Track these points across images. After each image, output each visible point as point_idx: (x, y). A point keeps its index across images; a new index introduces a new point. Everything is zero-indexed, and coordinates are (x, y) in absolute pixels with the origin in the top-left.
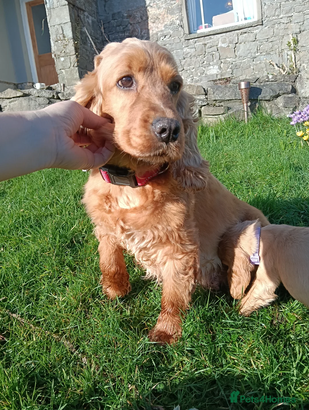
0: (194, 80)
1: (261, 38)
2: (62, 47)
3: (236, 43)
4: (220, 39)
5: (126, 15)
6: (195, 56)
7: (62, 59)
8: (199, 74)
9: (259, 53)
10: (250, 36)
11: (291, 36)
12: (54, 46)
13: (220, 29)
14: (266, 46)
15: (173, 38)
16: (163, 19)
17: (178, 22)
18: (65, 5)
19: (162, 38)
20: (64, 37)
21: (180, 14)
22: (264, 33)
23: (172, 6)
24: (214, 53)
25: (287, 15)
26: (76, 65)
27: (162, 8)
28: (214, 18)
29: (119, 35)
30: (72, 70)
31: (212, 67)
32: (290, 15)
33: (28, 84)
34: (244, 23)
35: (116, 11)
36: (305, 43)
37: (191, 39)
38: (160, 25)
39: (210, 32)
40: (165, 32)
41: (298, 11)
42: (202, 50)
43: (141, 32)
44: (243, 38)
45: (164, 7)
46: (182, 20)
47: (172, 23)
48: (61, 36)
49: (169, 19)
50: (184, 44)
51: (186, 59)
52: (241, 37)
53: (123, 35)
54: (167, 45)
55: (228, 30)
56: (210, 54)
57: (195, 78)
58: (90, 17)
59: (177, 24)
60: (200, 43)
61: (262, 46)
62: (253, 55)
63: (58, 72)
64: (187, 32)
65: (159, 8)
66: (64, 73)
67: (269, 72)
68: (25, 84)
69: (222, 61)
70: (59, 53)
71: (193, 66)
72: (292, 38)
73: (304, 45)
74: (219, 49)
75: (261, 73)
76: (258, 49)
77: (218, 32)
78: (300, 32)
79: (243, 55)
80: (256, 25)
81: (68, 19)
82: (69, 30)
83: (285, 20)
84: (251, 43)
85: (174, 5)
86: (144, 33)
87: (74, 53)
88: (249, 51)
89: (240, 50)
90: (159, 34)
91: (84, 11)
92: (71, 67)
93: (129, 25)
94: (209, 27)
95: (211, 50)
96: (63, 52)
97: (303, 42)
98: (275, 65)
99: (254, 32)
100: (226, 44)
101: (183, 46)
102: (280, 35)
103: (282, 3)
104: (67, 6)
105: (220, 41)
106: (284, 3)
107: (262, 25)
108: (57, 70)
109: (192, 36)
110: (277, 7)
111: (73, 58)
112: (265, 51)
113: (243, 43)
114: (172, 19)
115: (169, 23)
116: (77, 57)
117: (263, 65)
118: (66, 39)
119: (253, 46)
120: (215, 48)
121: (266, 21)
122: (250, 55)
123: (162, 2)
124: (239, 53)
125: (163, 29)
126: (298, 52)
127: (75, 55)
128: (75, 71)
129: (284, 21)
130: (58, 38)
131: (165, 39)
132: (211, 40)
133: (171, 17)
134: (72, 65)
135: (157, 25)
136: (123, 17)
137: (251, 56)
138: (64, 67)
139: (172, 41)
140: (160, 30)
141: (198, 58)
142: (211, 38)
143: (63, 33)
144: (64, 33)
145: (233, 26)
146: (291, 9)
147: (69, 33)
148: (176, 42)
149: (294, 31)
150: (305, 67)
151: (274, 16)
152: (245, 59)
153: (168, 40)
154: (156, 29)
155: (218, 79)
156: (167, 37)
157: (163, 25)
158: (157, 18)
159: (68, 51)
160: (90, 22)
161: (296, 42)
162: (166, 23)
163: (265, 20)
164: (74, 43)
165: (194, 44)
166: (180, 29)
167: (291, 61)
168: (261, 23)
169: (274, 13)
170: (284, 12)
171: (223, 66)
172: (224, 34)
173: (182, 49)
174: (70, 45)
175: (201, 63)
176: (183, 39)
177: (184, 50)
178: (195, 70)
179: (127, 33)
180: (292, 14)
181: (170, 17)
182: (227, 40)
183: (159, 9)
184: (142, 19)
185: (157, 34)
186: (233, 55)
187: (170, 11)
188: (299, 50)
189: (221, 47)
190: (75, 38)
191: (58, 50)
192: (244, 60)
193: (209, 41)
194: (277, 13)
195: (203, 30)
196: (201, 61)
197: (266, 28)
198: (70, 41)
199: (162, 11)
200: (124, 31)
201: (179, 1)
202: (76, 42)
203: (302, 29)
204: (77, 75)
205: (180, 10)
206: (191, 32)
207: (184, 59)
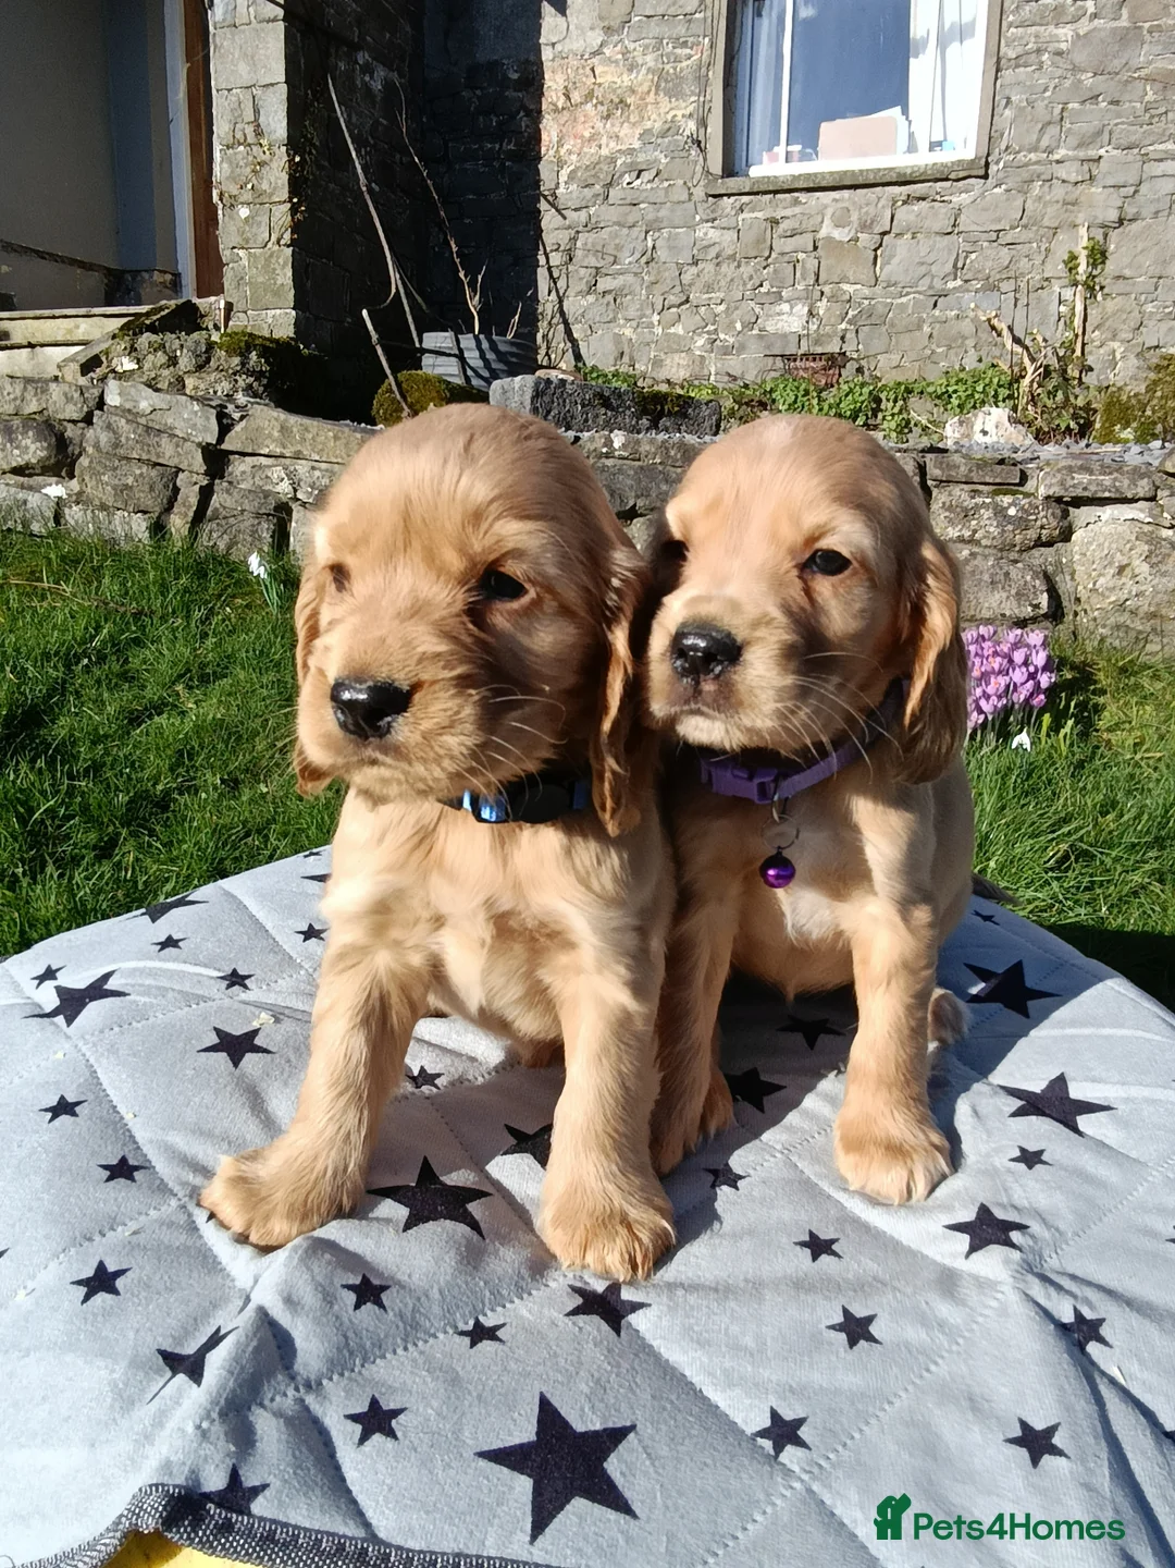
0: (718, 342)
1: (974, 228)
2: (248, 170)
3: (884, 234)
4: (829, 212)
5: (515, 76)
6: (732, 257)
7: (244, 212)
8: (739, 326)
9: (959, 282)
10: (936, 215)
11: (1083, 231)
12: (222, 162)
13: (831, 173)
14: (990, 259)
15: (666, 184)
16: (641, 108)
17: (691, 126)
18: (275, 20)
19: (627, 178)
20: (259, 133)
21: (702, 99)
22: (985, 209)
23: (679, 66)
24: (801, 256)
25: (1082, 154)
26: (287, 237)
27: (644, 71)
28: (828, 130)
29: (481, 148)
30: (271, 256)
31: (785, 307)
32: (1092, 153)
33: (157, 277)
34: (923, 159)
35: (482, 56)
36: (1130, 266)
37: (729, 195)
38: (625, 131)
39: (795, 178)
40: (641, 158)
41: (1124, 143)
42: (759, 241)
43: (560, 144)
44: (912, 217)
45: (651, 64)
46: (703, 123)
47: (670, 129)
48: (250, 130)
49: (662, 111)
50: (700, 210)
51: (701, 266)
52: (906, 215)
53: (497, 146)
54: (642, 206)
55: (861, 181)
56: (786, 258)
57: (722, 336)
58: (381, 72)
59: (687, 133)
60: (756, 214)
61: (973, 256)
62: (938, 284)
63: (226, 255)
64: (716, 165)
65: (632, 67)
66: (245, 262)
67: (983, 353)
68: (146, 276)
69: (827, 289)
70: (234, 190)
71: (722, 295)
72: (1085, 242)
73: (1127, 273)
74: (819, 244)
75: (957, 355)
76: (960, 265)
77: (824, 184)
78: (1121, 222)
79: (903, 279)
80: (962, 174)
81: (277, 70)
82: (276, 112)
83: (1071, 172)
84: (938, 238)
85: (684, 64)
86: (570, 152)
87: (285, 196)
88: (923, 269)
89: (895, 261)
90: (619, 162)
91: (356, 48)
92: (270, 245)
93: (522, 114)
94: (804, 157)
95: (790, 244)
96: (249, 186)
97: (1126, 260)
98: (1005, 332)
99: (955, 199)
100: (846, 230)
101: (698, 218)
102: (1046, 222)
103: (1070, 106)
104: (281, 25)
105: (829, 217)
106: (1076, 105)
107: (986, 176)
108: (221, 246)
109: (733, 184)
110: (1048, 118)
111: (282, 214)
112: (980, 276)
113: (909, 236)
114: (672, 113)
115: (658, 126)
116: (294, 210)
117: (967, 327)
118: (264, 142)
119: (942, 254)
120: (806, 241)
121: (1001, 165)
122: (926, 281)
123: (646, 47)
124: (888, 269)
125: (637, 145)
126: (1099, 297)
127: (289, 205)
128: (281, 261)
129: (1068, 173)
130: (239, 135)
131: (639, 181)
132: (797, 210)
133: (669, 106)
134: (274, 238)
135: (616, 130)
136: (505, 83)
137: (931, 287)
138: (247, 241)
139: (662, 193)
140: (624, 147)
141: (742, 269)
142: (796, 202)
143: (256, 120)
144: (262, 120)
145: (879, 170)
146: (1100, 133)
147: (277, 123)
148: (675, 198)
149: (1096, 217)
150: (1118, 356)
151: (1035, 149)
152: (908, 294)
153: (649, 186)
154: (612, 144)
155: (801, 352)
156: (646, 176)
157: (639, 131)
158: (621, 101)
159: (265, 186)
160: (377, 86)
161: (1098, 255)
162: (648, 125)
163: (997, 163)
164: (291, 161)
165: (737, 214)
166: (693, 153)
167: (1069, 325)
168: (982, 172)
169: (1035, 137)
170: (1073, 141)
171: (828, 309)
172: (846, 193)
173: (692, 227)
174: (274, 165)
175: (749, 287)
176: (699, 193)
177: (700, 234)
178: (727, 309)
179: (509, 143)
180: (1102, 152)
181: (665, 106)
182: (854, 217)
183: (630, 70)
184: (568, 97)
185: (613, 160)
186: (865, 273)
187: (666, 81)
188: (1106, 291)
189: (829, 239)
190: (294, 143)
191: (232, 178)
192: (904, 300)
193: (788, 212)
194: (1044, 143)
195: (770, 165)
196: (751, 278)
197: (997, 190)
198: (277, 152)
199: (642, 79)
200: (500, 134)
201: (706, 52)
202: (297, 159)
203: (1130, 211)
204: (286, 276)
205: (703, 83)
206: (729, 170)
207: (695, 263)
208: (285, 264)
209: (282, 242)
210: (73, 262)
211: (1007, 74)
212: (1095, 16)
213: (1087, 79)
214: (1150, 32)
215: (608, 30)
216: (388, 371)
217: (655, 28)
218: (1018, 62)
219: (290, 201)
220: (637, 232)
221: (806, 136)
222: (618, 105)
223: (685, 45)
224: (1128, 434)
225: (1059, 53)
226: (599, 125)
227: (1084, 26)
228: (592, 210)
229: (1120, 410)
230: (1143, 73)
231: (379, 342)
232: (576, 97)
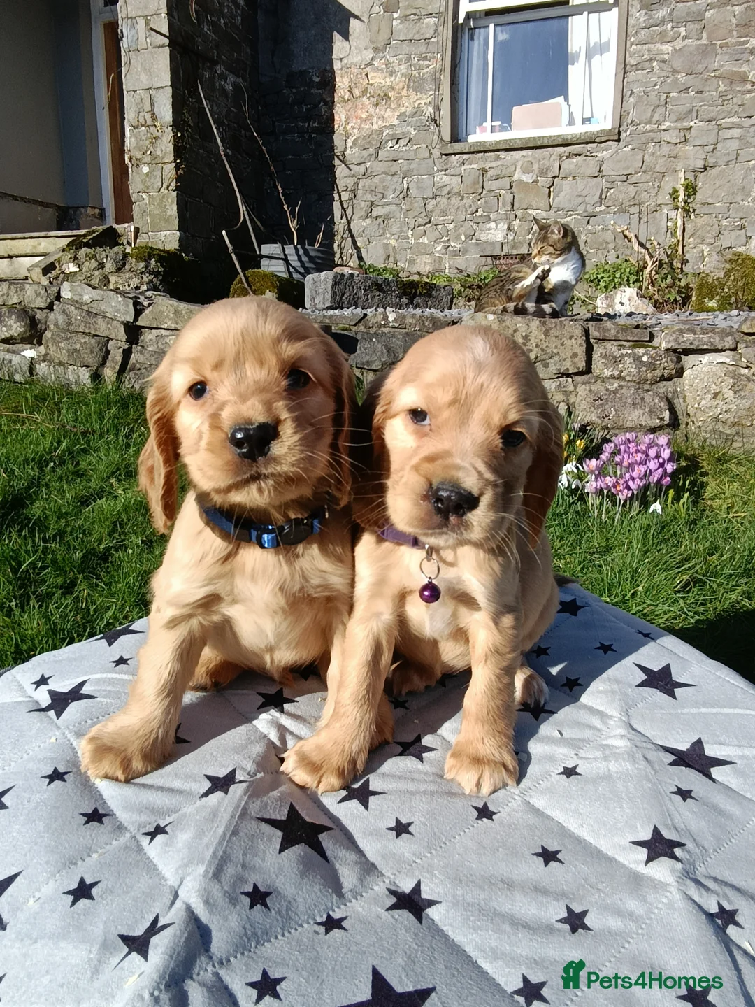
0: (450, 248)
1: (613, 173)
2: (148, 142)
3: (555, 177)
4: (520, 163)
5: (317, 80)
6: (458, 193)
7: (145, 169)
8: (463, 237)
9: (603, 207)
10: (588, 164)
11: (681, 175)
12: (131, 137)
13: (520, 139)
14: (622, 193)
15: (415, 147)
16: (399, 99)
17: (431, 110)
18: (163, 46)
19: (390, 144)
20: (154, 118)
21: (437, 93)
22: (620, 161)
23: (422, 72)
24: (502, 192)
25: (679, 125)
26: (173, 184)
27: (399, 75)
28: (517, 111)
29: (296, 126)
30: (163, 197)
31: (493, 225)
32: (686, 124)
33: (90, 211)
34: (579, 129)
35: (296, 67)
36: (712, 196)
37: (455, 154)
38: (388, 113)
39: (497, 143)
40: (399, 131)
41: (706, 118)
42: (475, 183)
43: (347, 122)
44: (572, 167)
45: (404, 71)
46: (438, 108)
47: (417, 112)
48: (148, 117)
49: (411, 101)
50: (437, 164)
51: (438, 199)
52: (568, 165)
53: (307, 124)
54: (400, 161)
55: (539, 144)
56: (493, 194)
57: (453, 244)
58: (232, 78)
59: (428, 114)
60: (472, 166)
61: (612, 191)
62: (590, 209)
63: (134, 197)
64: (447, 137)
65: (392, 73)
66: (146, 201)
67: (620, 253)
68: (83, 210)
69: (519, 213)
70: (139, 155)
71: (452, 218)
72: (682, 181)
73: (710, 201)
74: (513, 184)
75: (603, 254)
76: (603, 196)
77: (516, 146)
78: (705, 168)
79: (567, 205)
80: (603, 139)
81: (165, 78)
82: (165, 105)
83: (672, 137)
84: (589, 180)
85: (425, 71)
86: (353, 128)
87: (172, 158)
88: (580, 199)
89: (562, 194)
90: (385, 134)
91: (215, 63)
92: (162, 190)
93: (322, 104)
94: (502, 129)
95: (495, 185)
96: (148, 153)
97: (709, 193)
98: (633, 239)
99: (599, 155)
100: (531, 175)
101: (436, 169)
102: (657, 169)
103: (671, 95)
104: (167, 50)
105: (520, 168)
106: (675, 94)
107: (619, 140)
108: (131, 191)
109: (458, 147)
110: (658, 103)
111: (170, 170)
112: (616, 203)
113: (571, 178)
114: (418, 102)
115: (409, 110)
116: (177, 167)
117: (609, 236)
118: (158, 124)
119: (592, 189)
120: (505, 183)
121: (628, 133)
122: (582, 208)
123: (401, 60)
124: (557, 200)
125: (396, 122)
126: (693, 217)
127: (174, 164)
128: (170, 200)
129: (671, 137)
130: (141, 120)
131: (398, 145)
132: (499, 163)
133: (416, 98)
134: (165, 186)
135: (382, 113)
136: (311, 84)
137: (585, 211)
138: (148, 188)
139: (412, 153)
140: (387, 124)
141: (465, 201)
142: (498, 158)
143: (152, 110)
144: (156, 110)
145: (550, 136)
146: (691, 111)
147: (165, 112)
148: (421, 156)
149: (689, 166)
150: (705, 254)
151: (649, 123)
152: (571, 215)
153: (404, 149)
154: (380, 122)
155: (503, 253)
156: (402, 142)
157: (397, 114)
158: (385, 95)
159: (159, 152)
160: (229, 87)
161: (691, 189)
162: (403, 109)
163: (626, 131)
164: (175, 136)
165: (460, 166)
166: (432, 127)
167: (674, 234)
168: (616, 138)
169: (649, 115)
170: (673, 117)
171: (520, 226)
172: (530, 152)
173: (432, 175)
174: (164, 139)
175: (469, 212)
176: (436, 153)
177: (437, 179)
178: (456, 226)
179: (314, 123)
180: (692, 124)
181: (413, 97)
182: (536, 167)
183: (391, 75)
184: (351, 93)
185: (381, 132)
186: (543, 203)
187: (414, 82)
188: (696, 212)
189: (520, 181)
190: (177, 124)
191: (138, 147)
192: (568, 219)
193: (493, 165)
194: (655, 118)
195: (481, 135)
196: (470, 206)
197: (625, 149)
198: (166, 130)
199: (398, 80)
200: (308, 118)
201: (438, 62)
202: (179, 135)
203: (711, 161)
204: (173, 210)
205: (437, 83)
206: (455, 138)
207: (435, 197)
208: (172, 202)
209: (170, 188)
210: (36, 202)
211: (631, 75)
212: (686, 37)
213: (682, 77)
214: (721, 47)
215: (376, 49)
216: (240, 270)
217: (406, 48)
218: (637, 67)
219: (175, 161)
220: (398, 178)
221: (504, 117)
222: (382, 98)
223: (425, 58)
224: (713, 304)
225: (664, 61)
226: (372, 110)
227: (679, 44)
228: (368, 165)
229: (708, 289)
230: (717, 73)
231: (234, 251)
232: (356, 92)
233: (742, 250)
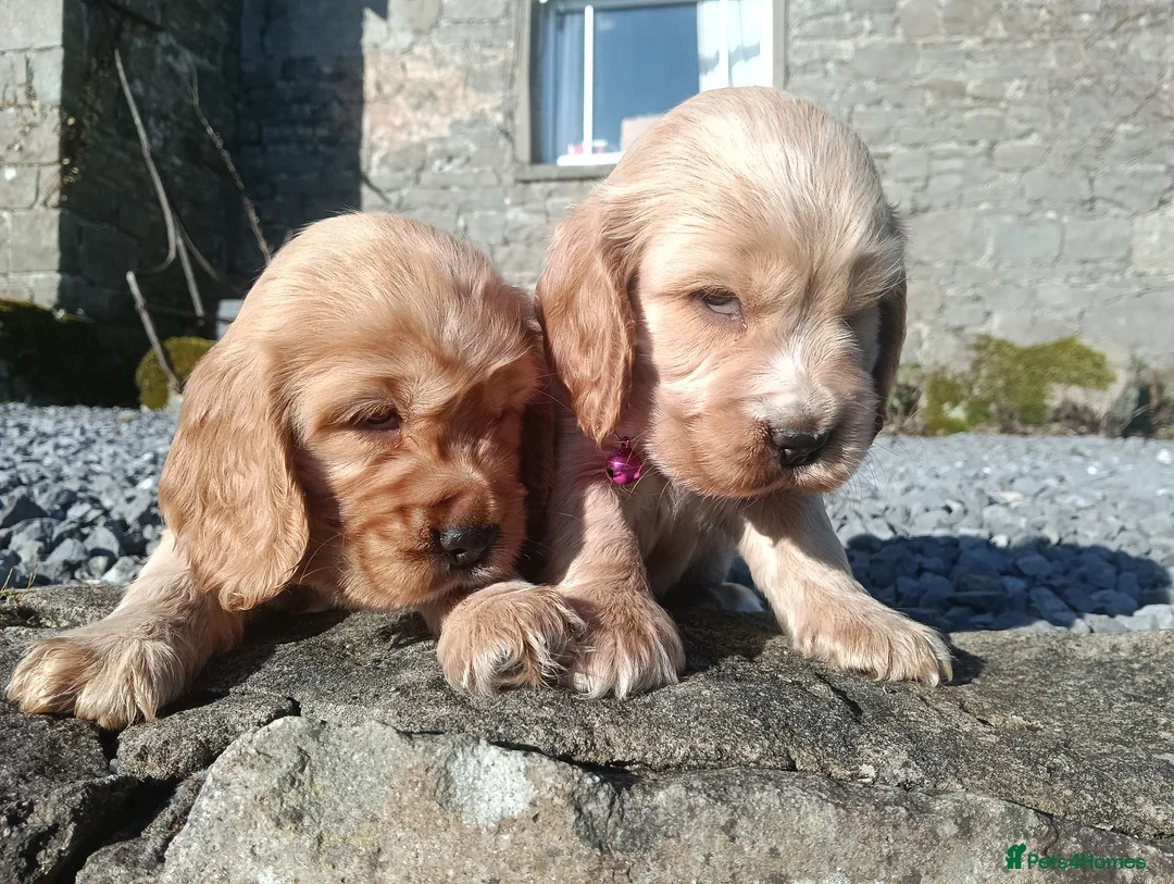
2: (17, 131)
5: (328, 70)
7: (10, 173)
15: (476, 170)
16: (451, 101)
17: (499, 118)
19: (438, 163)
20: (31, 95)
21: (509, 94)
23: (487, 64)
26: (55, 198)
27: (452, 68)
28: (629, 126)
29: (294, 133)
30: (37, 217)
32: (882, 149)
35: (297, 52)
36: (928, 252)
37: (537, 181)
38: (435, 120)
39: (600, 167)
40: (451, 145)
41: (911, 141)
43: (372, 132)
45: (459, 63)
46: (510, 115)
47: (479, 119)
48: (21, 92)
49: (470, 104)
50: (510, 195)
51: (512, 246)
53: (311, 132)
54: (453, 189)
58: (188, 56)
59: (495, 124)
64: (524, 152)
65: (441, 64)
66: (9, 224)
70: (1, 151)
73: (925, 258)
78: (914, 212)
81: (52, 35)
82: (50, 75)
85: (491, 63)
87: (56, 157)
90: (430, 149)
91: (154, 29)
92: (37, 206)
93: (335, 103)
94: (607, 150)
96: (17, 147)
101: (508, 201)
103: (857, 109)
106: (862, 108)
109: (541, 170)
111: (51, 175)
114: (480, 106)
115: (467, 117)
116: (65, 171)
118: (36, 104)
123: (454, 48)
125: (446, 132)
127: (59, 167)
128: (47, 223)
130: (10, 97)
131: (450, 167)
133: (477, 100)
134: (41, 199)
135: (427, 119)
136: (318, 76)
138: (12, 202)
139: (472, 178)
140: (434, 136)
143: (29, 82)
144: (35, 83)
146: (887, 131)
147: (51, 86)
148: (485, 183)
150: (924, 336)
153: (459, 171)
154: (423, 132)
156: (457, 162)
157: (449, 121)
158: (431, 95)
159: (34, 147)
160: (183, 68)
162: (457, 115)
164: (64, 124)
165: (545, 199)
166: (502, 143)
173: (503, 209)
174: (45, 126)
176: (508, 178)
177: (510, 216)
180: (890, 149)
181: (473, 97)
183: (440, 68)
185: (423, 147)
187: (474, 78)
190: (66, 106)
195: (577, 157)
198: (49, 113)
199: (448, 74)
200: (313, 122)
201: (512, 51)
202: (71, 121)
203: (923, 202)
204: (51, 238)
205: (512, 80)
206: (537, 157)
207: (506, 242)
208: (52, 225)
209: (50, 203)
211: (796, 80)
212: (872, 32)
213: (871, 86)
214: (925, 46)
215: (418, 32)
216: (153, 338)
217: (462, 32)
218: (805, 69)
219: (60, 161)
220: (449, 213)
221: (609, 131)
222: (426, 97)
223: (491, 46)
224: (958, 413)
225: (842, 63)
226: (410, 115)
227: (863, 41)
228: (405, 192)
229: (947, 390)
230: (923, 81)
231: (147, 307)
232: (387, 89)
233: (982, 330)
